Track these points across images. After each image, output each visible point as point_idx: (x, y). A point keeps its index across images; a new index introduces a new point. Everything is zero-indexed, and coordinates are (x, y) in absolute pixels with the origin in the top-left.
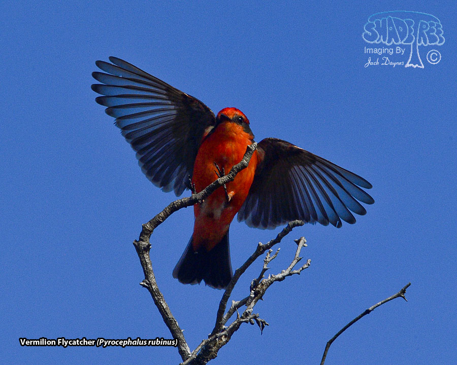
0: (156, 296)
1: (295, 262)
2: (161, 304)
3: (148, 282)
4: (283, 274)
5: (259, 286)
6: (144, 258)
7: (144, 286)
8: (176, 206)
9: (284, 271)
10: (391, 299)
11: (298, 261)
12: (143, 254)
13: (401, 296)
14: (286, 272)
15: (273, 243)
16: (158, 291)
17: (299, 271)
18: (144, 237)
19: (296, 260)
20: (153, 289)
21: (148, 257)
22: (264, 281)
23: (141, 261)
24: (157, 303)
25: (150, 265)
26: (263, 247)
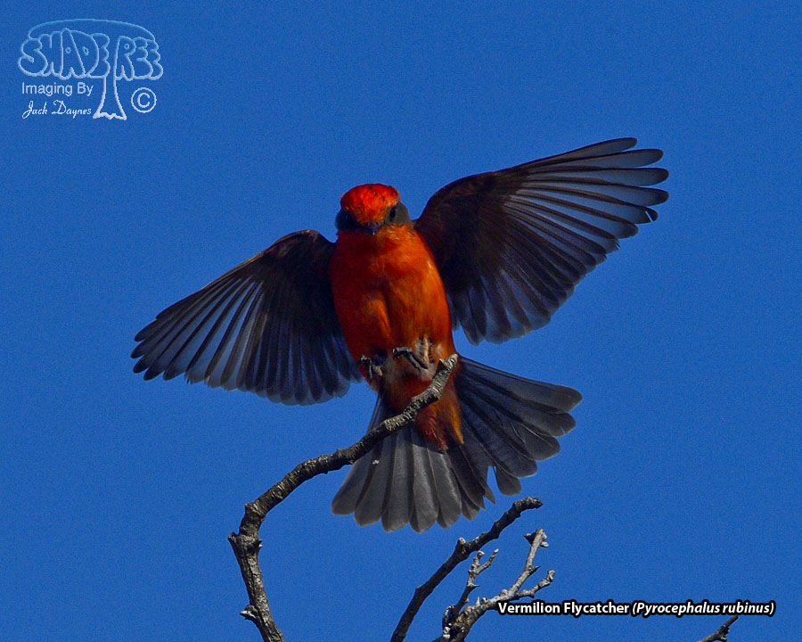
0: (270, 635)
1: (525, 575)
3: (255, 610)
4: (503, 597)
5: (460, 618)
6: (249, 565)
7: (247, 617)
8: (307, 470)
9: (504, 591)
11: (531, 574)
12: (246, 558)
14: (509, 594)
15: (485, 539)
16: (273, 627)
17: (532, 592)
18: (248, 527)
19: (528, 572)
20: (264, 624)
21: (255, 563)
22: (469, 609)
23: (242, 571)
25: (258, 580)
26: (465, 546)
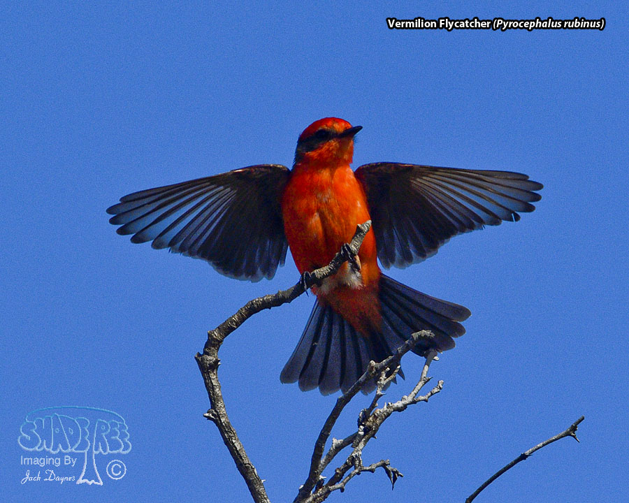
0: (226, 432)
1: (421, 384)
2: (233, 444)
3: (215, 413)
4: (404, 402)
5: (371, 419)
6: (210, 378)
7: (209, 418)
8: (256, 306)
9: (405, 397)
10: (556, 440)
11: (425, 383)
12: (208, 373)
13: (570, 435)
14: (409, 399)
16: (228, 426)
17: (426, 397)
18: (210, 349)
19: (423, 382)
20: (221, 423)
21: (215, 377)
22: (378, 411)
23: (205, 382)
24: (228, 443)
25: (217, 389)
26: (375, 367)
